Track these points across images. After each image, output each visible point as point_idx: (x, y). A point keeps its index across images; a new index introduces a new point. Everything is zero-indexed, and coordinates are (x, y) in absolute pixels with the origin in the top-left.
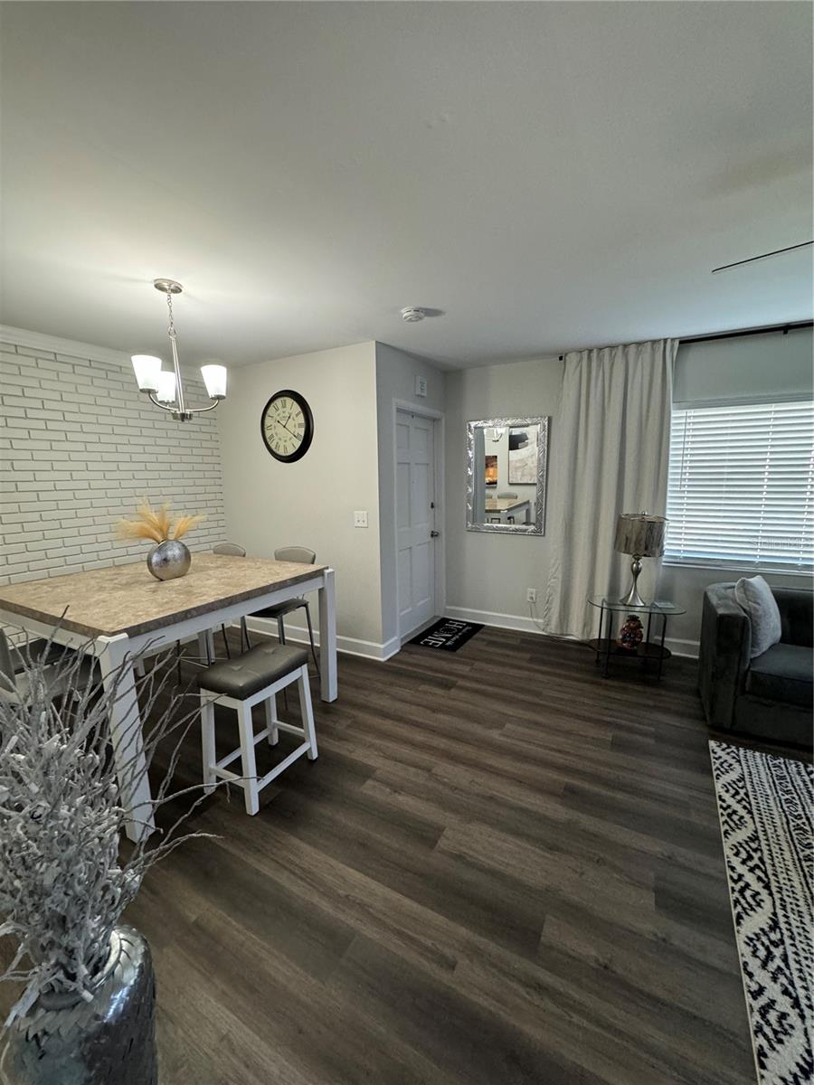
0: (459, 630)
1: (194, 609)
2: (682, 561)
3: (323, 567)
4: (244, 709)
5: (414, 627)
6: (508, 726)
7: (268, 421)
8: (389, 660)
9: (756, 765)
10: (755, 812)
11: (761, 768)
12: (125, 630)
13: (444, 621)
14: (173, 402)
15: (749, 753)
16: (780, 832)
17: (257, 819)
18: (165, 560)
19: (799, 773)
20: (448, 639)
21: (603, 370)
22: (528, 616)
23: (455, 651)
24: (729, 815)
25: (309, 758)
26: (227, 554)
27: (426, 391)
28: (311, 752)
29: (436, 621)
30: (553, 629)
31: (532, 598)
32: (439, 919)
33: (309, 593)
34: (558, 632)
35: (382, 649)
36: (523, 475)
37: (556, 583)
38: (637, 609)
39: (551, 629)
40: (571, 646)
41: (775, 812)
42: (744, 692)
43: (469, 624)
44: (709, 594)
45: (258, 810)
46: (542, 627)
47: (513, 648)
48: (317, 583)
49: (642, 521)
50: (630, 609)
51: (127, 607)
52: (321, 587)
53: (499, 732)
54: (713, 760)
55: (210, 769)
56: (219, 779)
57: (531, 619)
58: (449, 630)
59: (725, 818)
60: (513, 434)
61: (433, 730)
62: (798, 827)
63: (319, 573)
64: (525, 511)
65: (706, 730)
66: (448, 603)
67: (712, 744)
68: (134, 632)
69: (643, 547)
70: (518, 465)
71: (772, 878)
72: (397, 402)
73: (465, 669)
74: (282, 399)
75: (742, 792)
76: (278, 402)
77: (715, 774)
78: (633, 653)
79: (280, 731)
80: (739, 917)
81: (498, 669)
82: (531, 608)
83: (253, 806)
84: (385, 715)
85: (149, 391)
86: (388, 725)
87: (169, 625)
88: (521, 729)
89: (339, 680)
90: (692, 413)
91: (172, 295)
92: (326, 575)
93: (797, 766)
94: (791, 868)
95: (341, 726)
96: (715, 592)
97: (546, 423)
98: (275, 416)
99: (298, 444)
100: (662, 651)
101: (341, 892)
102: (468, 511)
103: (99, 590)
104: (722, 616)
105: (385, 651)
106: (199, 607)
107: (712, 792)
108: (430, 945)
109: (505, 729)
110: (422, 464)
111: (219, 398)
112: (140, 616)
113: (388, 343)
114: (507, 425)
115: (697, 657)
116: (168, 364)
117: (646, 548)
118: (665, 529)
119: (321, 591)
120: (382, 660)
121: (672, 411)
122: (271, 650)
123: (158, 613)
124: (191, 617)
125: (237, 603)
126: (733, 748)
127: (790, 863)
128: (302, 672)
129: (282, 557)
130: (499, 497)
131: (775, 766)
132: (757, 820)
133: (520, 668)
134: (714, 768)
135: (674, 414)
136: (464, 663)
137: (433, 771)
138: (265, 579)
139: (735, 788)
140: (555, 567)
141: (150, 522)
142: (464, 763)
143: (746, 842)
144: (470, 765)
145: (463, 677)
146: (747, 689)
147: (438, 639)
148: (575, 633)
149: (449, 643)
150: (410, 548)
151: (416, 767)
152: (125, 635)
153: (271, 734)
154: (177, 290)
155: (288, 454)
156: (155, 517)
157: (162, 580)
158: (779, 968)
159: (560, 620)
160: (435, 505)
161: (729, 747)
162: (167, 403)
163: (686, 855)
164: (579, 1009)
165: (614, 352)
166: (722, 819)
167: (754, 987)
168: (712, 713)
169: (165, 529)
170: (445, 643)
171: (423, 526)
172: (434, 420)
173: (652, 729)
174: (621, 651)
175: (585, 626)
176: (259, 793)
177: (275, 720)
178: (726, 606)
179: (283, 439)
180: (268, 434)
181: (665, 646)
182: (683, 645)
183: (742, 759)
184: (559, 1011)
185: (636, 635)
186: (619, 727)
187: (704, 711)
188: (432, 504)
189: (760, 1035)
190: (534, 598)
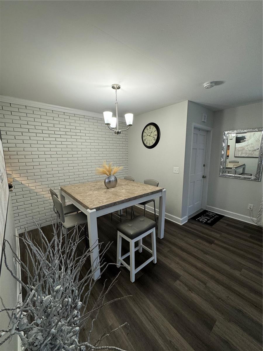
0: (213, 217)
1: (117, 202)
3: (162, 188)
4: (132, 242)
5: (193, 212)
6: (243, 270)
7: (144, 134)
8: (183, 225)
12: (95, 208)
13: (205, 211)
14: (115, 128)
17: (134, 284)
18: (110, 181)
20: (208, 220)
22: (248, 216)
23: (212, 226)
25: (154, 262)
26: (128, 180)
27: (206, 120)
28: (154, 261)
29: (202, 211)
31: (251, 208)
33: (156, 197)
35: (181, 220)
36: (242, 153)
43: (217, 214)
45: (134, 281)
46: (256, 222)
48: (159, 195)
51: (97, 198)
52: (161, 196)
53: (239, 272)
55: (119, 259)
56: (122, 264)
57: (249, 217)
58: (208, 216)
60: (238, 136)
61: (205, 263)
63: (160, 191)
64: (242, 168)
66: (208, 205)
68: (98, 209)
70: (240, 149)
72: (194, 124)
73: (218, 236)
74: (150, 126)
76: (148, 127)
79: (143, 248)
81: (234, 239)
82: (250, 212)
83: (133, 279)
84: (183, 250)
85: (108, 124)
86: (184, 255)
87: (109, 207)
89: (165, 231)
91: (117, 90)
92: (163, 191)
95: (165, 250)
98: (147, 132)
99: (154, 142)
101: (168, 338)
102: (220, 168)
103: (90, 190)
105: (182, 221)
106: (119, 201)
109: (242, 272)
110: (201, 149)
111: (130, 125)
112: (100, 203)
113: (192, 101)
114: (235, 133)
116: (114, 115)
119: (161, 198)
120: (181, 224)
122: (142, 219)
123: (106, 202)
124: (116, 205)
125: (132, 200)
128: (154, 230)
129: (147, 183)
130: (229, 162)
133: (246, 240)
136: (217, 233)
137: (207, 285)
138: (141, 192)
141: (106, 169)
142: (222, 285)
144: (226, 288)
145: (217, 239)
147: (204, 219)
149: (209, 222)
150: (194, 182)
151: (199, 280)
152: (95, 210)
153: (140, 249)
154: (119, 88)
155: (150, 146)
156: (108, 168)
157: (108, 188)
160: (205, 165)
162: (113, 128)
169: (110, 171)
170: (207, 221)
171: (200, 174)
172: (208, 131)
176: (135, 274)
177: (141, 244)
179: (149, 140)
180: (144, 139)
188: (204, 165)
190: (252, 209)
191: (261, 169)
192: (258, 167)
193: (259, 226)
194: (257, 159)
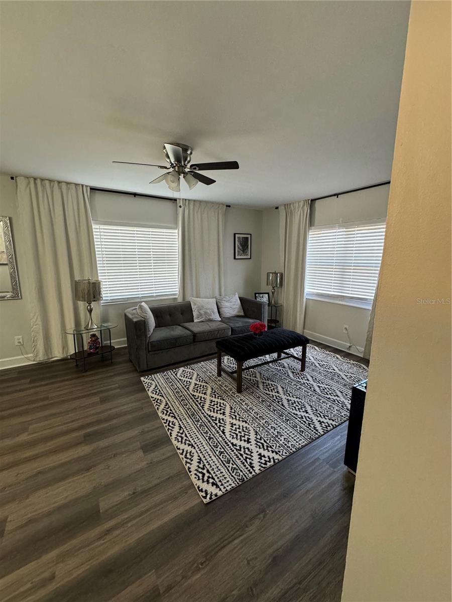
2: (111, 301)
6: (31, 427)
9: (159, 378)
10: (164, 395)
11: (160, 378)
15: (155, 375)
16: (173, 397)
19: (172, 374)
21: (47, 193)
22: (19, 355)
24: (157, 402)
30: (41, 357)
31: (20, 342)
32: (32, 566)
34: (46, 358)
37: (38, 327)
38: (95, 330)
39: (39, 358)
40: (55, 363)
41: (169, 391)
42: (149, 352)
44: (127, 314)
46: (33, 359)
47: (13, 380)
49: (89, 283)
50: (90, 331)
53: (27, 434)
54: (144, 385)
57: (22, 357)
59: (156, 403)
62: (177, 392)
65: (138, 374)
67: (142, 379)
69: (92, 297)
71: (175, 413)
75: (158, 391)
77: (147, 390)
78: (97, 353)
80: (171, 433)
82: (21, 348)
88: (42, 424)
90: (102, 227)
93: (171, 372)
94: (179, 406)
96: (130, 312)
97: (8, 221)
100: (111, 348)
104: (136, 322)
107: (148, 397)
108: (31, 585)
109: (29, 430)
115: (127, 345)
117: (94, 297)
118: (101, 286)
121: (93, 225)
126: (150, 376)
127: (178, 405)
131: (164, 375)
132: (165, 397)
133: (24, 390)
134: (146, 387)
135: (94, 226)
139: (155, 391)
140: (35, 317)
143: (165, 407)
146: (150, 350)
148: (57, 354)
158: (186, 439)
159: (46, 351)
161: (148, 377)
163: (148, 426)
164: (130, 520)
165: (52, 185)
166: (155, 405)
167: (181, 451)
168: (139, 367)
173: (117, 385)
174: (90, 354)
175: (63, 348)
178: (136, 317)
181: (112, 345)
182: (119, 342)
183: (154, 378)
184: (122, 529)
185: (96, 343)
186: (101, 392)
187: (135, 367)
189: (187, 464)
190: (22, 342)
191: (17, 279)
192: (11, 277)
193: (39, 362)
194: (7, 267)
